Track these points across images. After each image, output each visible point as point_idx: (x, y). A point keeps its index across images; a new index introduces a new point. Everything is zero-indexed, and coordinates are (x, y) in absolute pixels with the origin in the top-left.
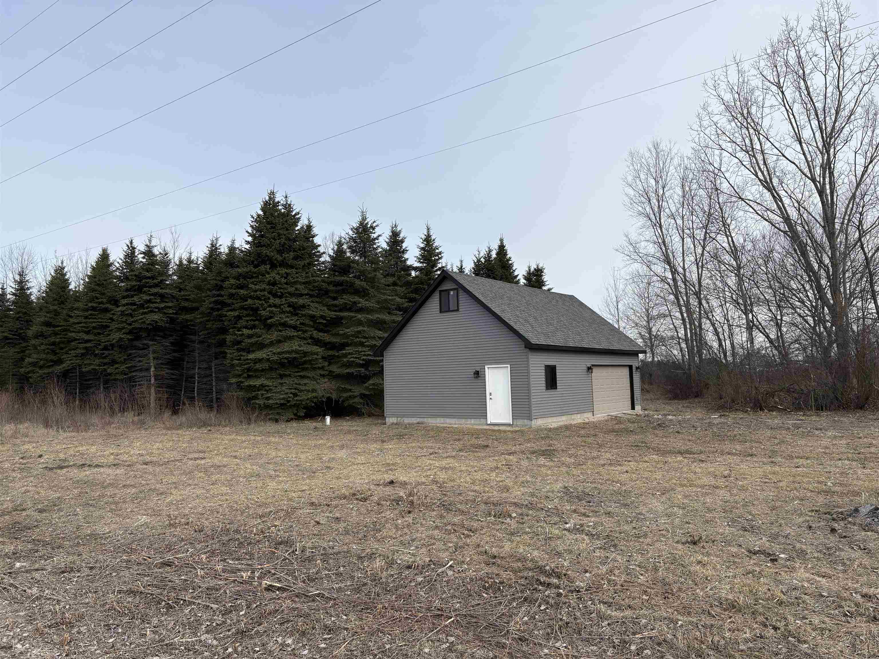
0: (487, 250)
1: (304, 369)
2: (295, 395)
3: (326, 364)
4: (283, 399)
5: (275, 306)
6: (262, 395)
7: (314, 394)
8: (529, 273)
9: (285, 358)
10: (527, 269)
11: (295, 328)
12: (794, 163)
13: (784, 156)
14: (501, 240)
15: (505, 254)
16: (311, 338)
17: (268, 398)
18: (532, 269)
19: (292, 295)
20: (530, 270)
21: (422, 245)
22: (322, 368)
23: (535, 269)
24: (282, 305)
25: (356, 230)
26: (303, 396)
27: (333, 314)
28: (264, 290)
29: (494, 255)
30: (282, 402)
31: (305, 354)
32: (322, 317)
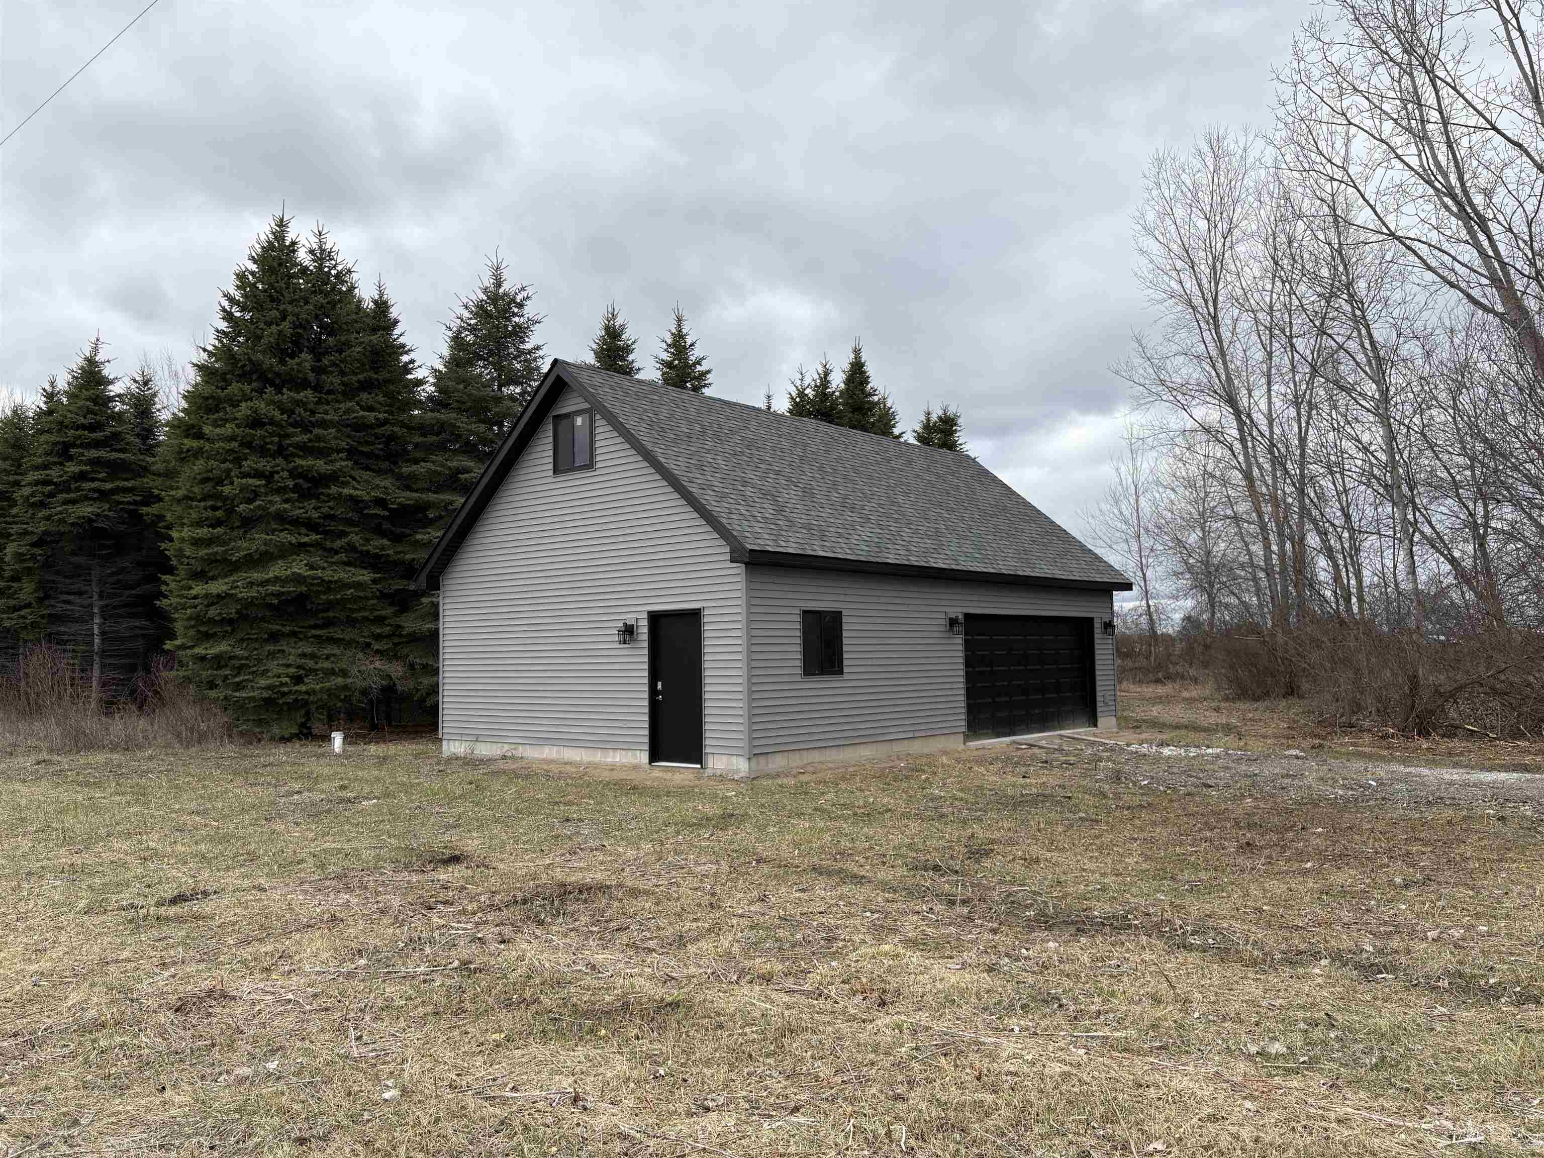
0: (821, 370)
1: (329, 623)
2: (298, 680)
3: (388, 611)
4: (268, 688)
5: (258, 474)
6: (226, 678)
7: (340, 681)
8: (927, 427)
9: (272, 594)
10: (923, 419)
11: (311, 526)
12: (1520, 146)
13: (1494, 128)
14: (857, 352)
15: (865, 380)
16: (351, 548)
17: (239, 687)
18: (934, 418)
19: (306, 450)
20: (928, 420)
21: (666, 356)
22: (380, 620)
23: (940, 418)
24: (278, 473)
25: (481, 311)
26: (311, 684)
27: (405, 497)
28: (232, 438)
29: (837, 381)
30: (265, 694)
31: (328, 586)
32: (380, 502)
